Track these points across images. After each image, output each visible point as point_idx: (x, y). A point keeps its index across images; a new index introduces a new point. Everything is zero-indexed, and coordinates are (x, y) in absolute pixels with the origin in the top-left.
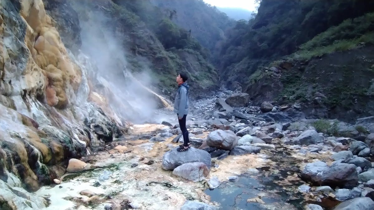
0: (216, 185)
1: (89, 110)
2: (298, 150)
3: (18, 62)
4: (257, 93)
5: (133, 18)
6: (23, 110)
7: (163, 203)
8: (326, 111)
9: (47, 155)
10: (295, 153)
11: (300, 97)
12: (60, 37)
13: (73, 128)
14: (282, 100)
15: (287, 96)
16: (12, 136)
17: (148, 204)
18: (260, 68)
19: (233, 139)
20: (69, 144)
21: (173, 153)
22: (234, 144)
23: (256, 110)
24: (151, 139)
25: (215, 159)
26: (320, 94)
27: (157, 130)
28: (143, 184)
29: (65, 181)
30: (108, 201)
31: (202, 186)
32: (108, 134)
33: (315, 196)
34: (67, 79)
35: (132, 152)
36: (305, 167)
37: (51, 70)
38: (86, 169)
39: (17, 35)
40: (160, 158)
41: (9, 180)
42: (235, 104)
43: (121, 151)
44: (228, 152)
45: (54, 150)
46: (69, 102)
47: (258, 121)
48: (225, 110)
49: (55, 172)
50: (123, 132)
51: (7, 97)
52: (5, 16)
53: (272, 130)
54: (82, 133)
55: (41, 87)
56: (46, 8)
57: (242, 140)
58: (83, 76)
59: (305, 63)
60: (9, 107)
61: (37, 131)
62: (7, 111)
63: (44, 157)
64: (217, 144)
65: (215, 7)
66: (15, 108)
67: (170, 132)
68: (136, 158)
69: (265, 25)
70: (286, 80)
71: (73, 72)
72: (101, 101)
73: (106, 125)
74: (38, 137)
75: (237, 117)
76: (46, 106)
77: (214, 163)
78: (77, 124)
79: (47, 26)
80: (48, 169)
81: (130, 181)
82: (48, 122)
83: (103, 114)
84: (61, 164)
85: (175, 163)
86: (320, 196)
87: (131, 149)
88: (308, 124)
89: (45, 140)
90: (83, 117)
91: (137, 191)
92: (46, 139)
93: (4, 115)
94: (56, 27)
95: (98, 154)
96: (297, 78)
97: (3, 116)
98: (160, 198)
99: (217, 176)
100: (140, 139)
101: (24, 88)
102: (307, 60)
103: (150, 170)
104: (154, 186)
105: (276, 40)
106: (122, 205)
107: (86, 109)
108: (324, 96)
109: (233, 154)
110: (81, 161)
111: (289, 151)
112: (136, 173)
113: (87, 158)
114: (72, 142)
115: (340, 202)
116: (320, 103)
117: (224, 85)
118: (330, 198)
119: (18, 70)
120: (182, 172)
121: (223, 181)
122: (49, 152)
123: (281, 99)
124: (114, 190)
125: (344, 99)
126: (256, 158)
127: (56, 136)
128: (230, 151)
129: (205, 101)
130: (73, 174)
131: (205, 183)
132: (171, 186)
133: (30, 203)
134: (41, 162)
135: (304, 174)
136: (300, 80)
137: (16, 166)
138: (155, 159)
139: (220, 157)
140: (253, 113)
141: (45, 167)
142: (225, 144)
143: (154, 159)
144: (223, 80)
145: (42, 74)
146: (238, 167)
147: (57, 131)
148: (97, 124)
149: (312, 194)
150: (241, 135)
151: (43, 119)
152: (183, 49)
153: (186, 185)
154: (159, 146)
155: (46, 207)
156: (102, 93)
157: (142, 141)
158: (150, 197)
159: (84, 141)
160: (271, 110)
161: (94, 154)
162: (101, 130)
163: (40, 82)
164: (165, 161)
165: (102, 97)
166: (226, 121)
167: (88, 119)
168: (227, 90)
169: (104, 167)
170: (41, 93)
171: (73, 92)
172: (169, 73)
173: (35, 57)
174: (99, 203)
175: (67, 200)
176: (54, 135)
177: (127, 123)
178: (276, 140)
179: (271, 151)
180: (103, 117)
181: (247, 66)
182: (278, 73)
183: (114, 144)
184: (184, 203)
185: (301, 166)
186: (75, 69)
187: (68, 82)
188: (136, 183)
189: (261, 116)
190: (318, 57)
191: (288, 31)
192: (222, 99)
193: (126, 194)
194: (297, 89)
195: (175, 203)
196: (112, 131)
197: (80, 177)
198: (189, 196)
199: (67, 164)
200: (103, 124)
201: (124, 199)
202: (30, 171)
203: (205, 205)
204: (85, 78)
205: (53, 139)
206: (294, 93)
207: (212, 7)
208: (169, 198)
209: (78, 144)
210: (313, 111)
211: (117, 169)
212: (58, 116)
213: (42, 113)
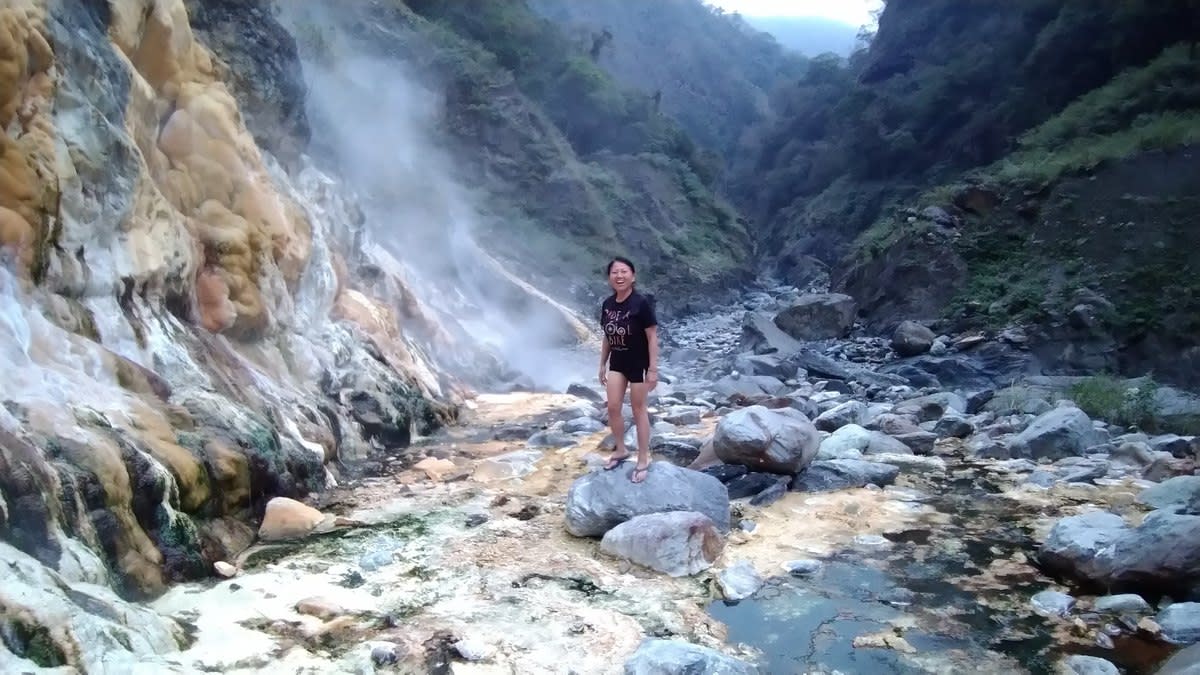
0: (745, 587)
1: (337, 347)
2: (1025, 475)
3: (105, 189)
4: (881, 293)
5: (475, 60)
6: (122, 342)
7: (567, 646)
8: (1112, 350)
9: (194, 483)
10: (1015, 484)
11: (1025, 304)
12: (241, 115)
13: (283, 400)
14: (964, 315)
15: (981, 300)
16: (81, 422)
17: (516, 646)
18: (891, 212)
19: (802, 438)
20: (269, 452)
21: (602, 481)
22: (805, 455)
23: (876, 350)
24: (531, 439)
25: (744, 503)
26: (1091, 293)
27: (554, 411)
28: (500, 582)
29: (252, 570)
30: (386, 636)
31: (699, 591)
32: (394, 421)
33: (1090, 627)
34: (263, 246)
35: (469, 478)
36: (1053, 531)
37: (214, 219)
38: (321, 530)
39: (100, 103)
40: (562, 498)
41: (65, 561)
42: (807, 330)
43: (435, 476)
44: (788, 479)
45: (217, 469)
46: (272, 320)
47: (883, 384)
48: (775, 350)
49: (220, 541)
50: (443, 416)
51: (71, 300)
52: (59, 43)
53: (934, 411)
54: (312, 418)
55: (180, 270)
56: (194, 24)
57: (831, 443)
58: (317, 237)
59: (1041, 191)
60: (77, 331)
61: (167, 407)
62: (69, 344)
63: (185, 491)
64: (749, 452)
65: (737, 16)
66: (95, 335)
67: (593, 417)
68: (480, 496)
69: (904, 69)
70: (977, 247)
71: (284, 224)
72: (374, 316)
73: (389, 393)
74: (167, 427)
75: (815, 371)
76: (195, 332)
77: (740, 515)
78: (296, 389)
79: (198, 77)
80: (195, 528)
81: (459, 572)
82: (203, 380)
83: (381, 359)
84: (243, 513)
85: (609, 515)
86: (1109, 627)
87: (467, 469)
88: (1053, 392)
89: (190, 438)
90: (315, 369)
91: (482, 602)
92: (193, 433)
93: (59, 355)
94: (226, 82)
95: (362, 485)
96: (1012, 243)
97: (56, 360)
98: (558, 627)
99: (748, 558)
100: (497, 438)
101: (125, 273)
102: (1045, 183)
103: (526, 536)
104: (536, 587)
105: (942, 118)
106: (431, 649)
107: (327, 342)
108: (1103, 300)
109: (803, 488)
110: (307, 505)
111: (993, 480)
112: (480, 544)
113: (326, 496)
114: (279, 446)
115: (1174, 648)
116: (1090, 324)
117: (769, 268)
118: (1144, 634)
119: (105, 213)
120: (630, 542)
121: (769, 575)
122: (202, 475)
123: (961, 312)
124: (408, 599)
125: (1170, 310)
126: (881, 500)
127: (227, 425)
128: (794, 476)
129: (708, 320)
130: (279, 546)
131: (709, 580)
132: (594, 588)
133: (126, 636)
134: (174, 507)
135: (1048, 552)
136: (1022, 248)
137: (91, 518)
138: (542, 503)
139: (760, 495)
140: (867, 358)
141: (186, 521)
142: (777, 454)
143: (538, 502)
144: (767, 253)
145: (183, 231)
146: (820, 530)
147: (229, 410)
148: (359, 389)
149: (1079, 622)
150: (829, 426)
151: (188, 372)
152: (634, 155)
153: (644, 585)
154: (556, 462)
155: (182, 649)
156: (377, 294)
157: (502, 445)
158: (526, 624)
159: (318, 441)
160: (926, 349)
161: (350, 483)
162: (373, 411)
163: (177, 254)
164: (574, 506)
165: (378, 307)
166: (780, 383)
167: (333, 374)
168: (781, 285)
169: (380, 526)
170: (181, 290)
171: (284, 288)
172: (592, 232)
173: (163, 176)
174: (354, 639)
175: (252, 628)
176: (220, 422)
177: (457, 389)
178: (949, 445)
179: (934, 479)
180: (380, 368)
181: (845, 203)
182: (949, 225)
183: (412, 454)
184: (638, 646)
185: (1037, 526)
186: (288, 213)
187: (267, 257)
188: (479, 578)
189: (893, 368)
190: (1083, 172)
191: (981, 87)
192: (765, 314)
193: (446, 611)
194: (1015, 279)
195: (608, 646)
196: (407, 412)
197: (301, 556)
198: (653, 624)
199: (260, 514)
200: (379, 389)
201: (438, 628)
202: (138, 533)
203: (709, 653)
204: (322, 245)
205: (217, 434)
206: (1002, 291)
207: (726, 17)
208: (586, 628)
209: (297, 450)
210: (1068, 351)
211: (421, 531)
212: (234, 364)
213: (184, 352)
